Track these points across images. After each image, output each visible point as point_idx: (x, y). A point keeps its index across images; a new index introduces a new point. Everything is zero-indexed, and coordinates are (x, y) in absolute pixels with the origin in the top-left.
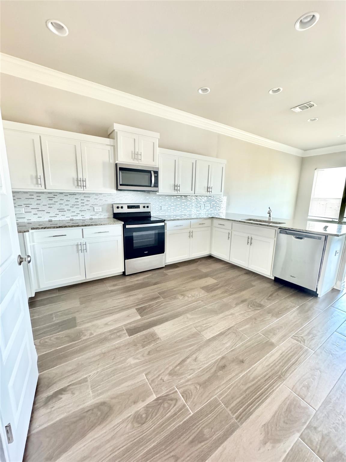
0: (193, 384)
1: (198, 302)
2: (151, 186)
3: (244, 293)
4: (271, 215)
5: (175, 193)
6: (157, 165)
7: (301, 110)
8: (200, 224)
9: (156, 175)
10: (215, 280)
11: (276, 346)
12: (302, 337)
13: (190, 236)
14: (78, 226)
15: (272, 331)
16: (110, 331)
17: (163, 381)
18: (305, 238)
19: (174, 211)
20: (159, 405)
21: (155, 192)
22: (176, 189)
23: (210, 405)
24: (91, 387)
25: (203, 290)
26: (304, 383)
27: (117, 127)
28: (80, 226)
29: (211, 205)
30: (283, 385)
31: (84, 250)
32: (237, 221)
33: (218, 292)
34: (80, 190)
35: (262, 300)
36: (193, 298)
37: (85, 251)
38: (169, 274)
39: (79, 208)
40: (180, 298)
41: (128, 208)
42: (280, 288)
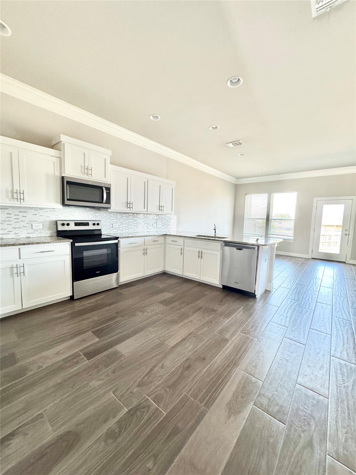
0: (162, 388)
1: (158, 316)
2: (102, 203)
3: (199, 302)
4: (216, 232)
5: (128, 210)
6: (109, 181)
7: (234, 146)
8: (153, 241)
9: (108, 191)
10: (172, 293)
11: (230, 341)
12: (248, 330)
13: (144, 254)
14: (13, 245)
15: (225, 330)
16: (64, 360)
17: (133, 394)
18: (244, 249)
19: (126, 228)
20: (131, 416)
21: (106, 209)
22: (129, 206)
23: (181, 402)
24: (49, 421)
25: (161, 304)
26: (253, 364)
27: (64, 138)
28: (16, 245)
29: (162, 223)
30: (238, 370)
31: (20, 273)
32: (189, 237)
33: (176, 304)
34: (16, 203)
35: (214, 306)
36: (153, 313)
37: (22, 274)
38: (124, 293)
39: (12, 224)
40: (139, 314)
41: (75, 225)
42: (228, 295)
